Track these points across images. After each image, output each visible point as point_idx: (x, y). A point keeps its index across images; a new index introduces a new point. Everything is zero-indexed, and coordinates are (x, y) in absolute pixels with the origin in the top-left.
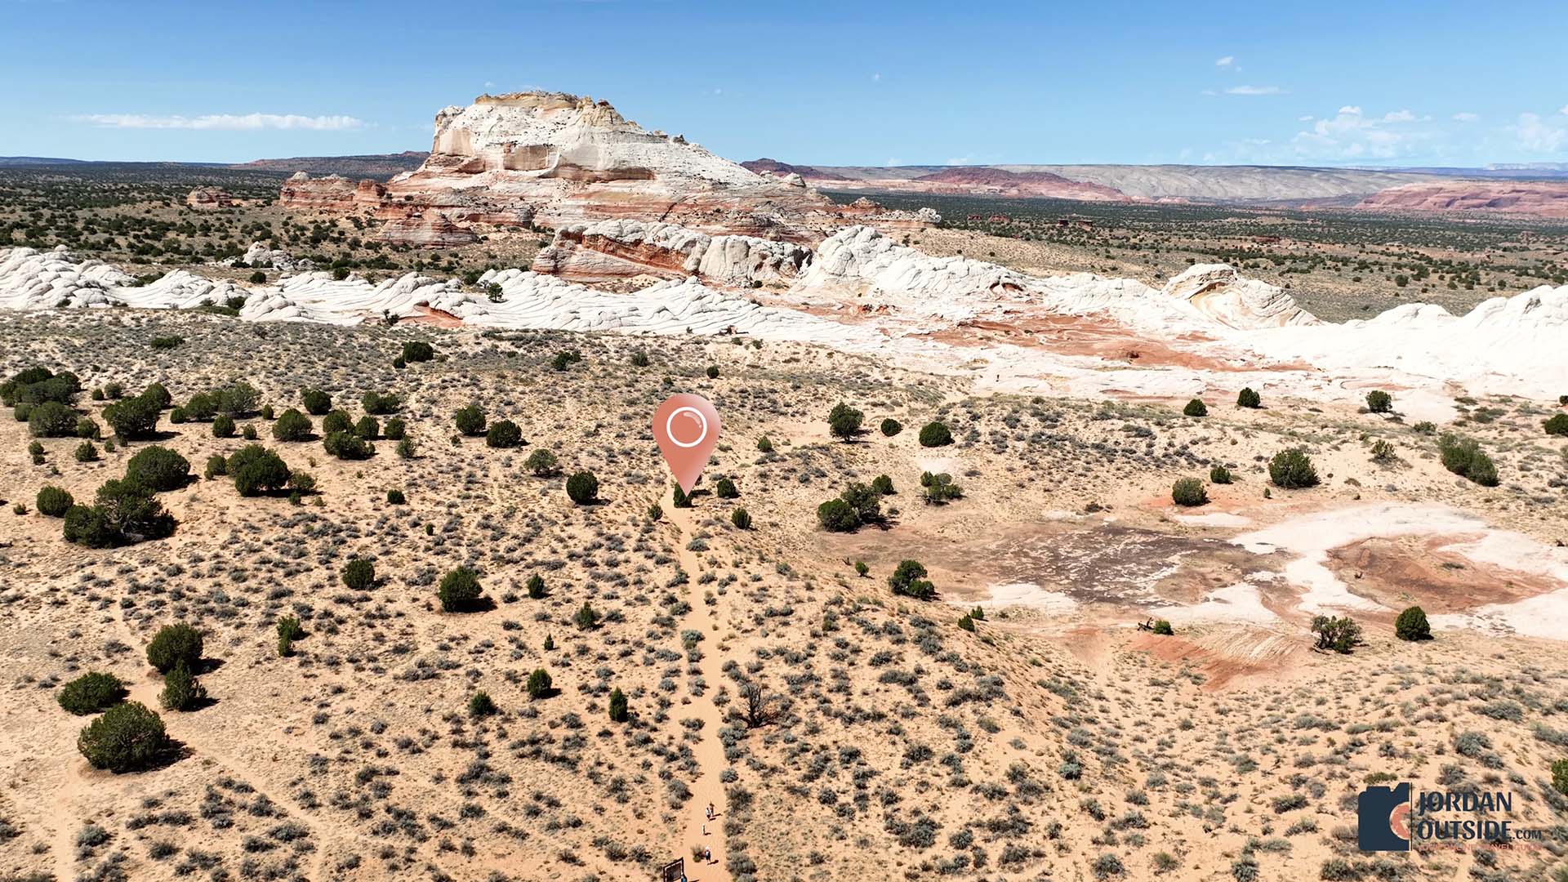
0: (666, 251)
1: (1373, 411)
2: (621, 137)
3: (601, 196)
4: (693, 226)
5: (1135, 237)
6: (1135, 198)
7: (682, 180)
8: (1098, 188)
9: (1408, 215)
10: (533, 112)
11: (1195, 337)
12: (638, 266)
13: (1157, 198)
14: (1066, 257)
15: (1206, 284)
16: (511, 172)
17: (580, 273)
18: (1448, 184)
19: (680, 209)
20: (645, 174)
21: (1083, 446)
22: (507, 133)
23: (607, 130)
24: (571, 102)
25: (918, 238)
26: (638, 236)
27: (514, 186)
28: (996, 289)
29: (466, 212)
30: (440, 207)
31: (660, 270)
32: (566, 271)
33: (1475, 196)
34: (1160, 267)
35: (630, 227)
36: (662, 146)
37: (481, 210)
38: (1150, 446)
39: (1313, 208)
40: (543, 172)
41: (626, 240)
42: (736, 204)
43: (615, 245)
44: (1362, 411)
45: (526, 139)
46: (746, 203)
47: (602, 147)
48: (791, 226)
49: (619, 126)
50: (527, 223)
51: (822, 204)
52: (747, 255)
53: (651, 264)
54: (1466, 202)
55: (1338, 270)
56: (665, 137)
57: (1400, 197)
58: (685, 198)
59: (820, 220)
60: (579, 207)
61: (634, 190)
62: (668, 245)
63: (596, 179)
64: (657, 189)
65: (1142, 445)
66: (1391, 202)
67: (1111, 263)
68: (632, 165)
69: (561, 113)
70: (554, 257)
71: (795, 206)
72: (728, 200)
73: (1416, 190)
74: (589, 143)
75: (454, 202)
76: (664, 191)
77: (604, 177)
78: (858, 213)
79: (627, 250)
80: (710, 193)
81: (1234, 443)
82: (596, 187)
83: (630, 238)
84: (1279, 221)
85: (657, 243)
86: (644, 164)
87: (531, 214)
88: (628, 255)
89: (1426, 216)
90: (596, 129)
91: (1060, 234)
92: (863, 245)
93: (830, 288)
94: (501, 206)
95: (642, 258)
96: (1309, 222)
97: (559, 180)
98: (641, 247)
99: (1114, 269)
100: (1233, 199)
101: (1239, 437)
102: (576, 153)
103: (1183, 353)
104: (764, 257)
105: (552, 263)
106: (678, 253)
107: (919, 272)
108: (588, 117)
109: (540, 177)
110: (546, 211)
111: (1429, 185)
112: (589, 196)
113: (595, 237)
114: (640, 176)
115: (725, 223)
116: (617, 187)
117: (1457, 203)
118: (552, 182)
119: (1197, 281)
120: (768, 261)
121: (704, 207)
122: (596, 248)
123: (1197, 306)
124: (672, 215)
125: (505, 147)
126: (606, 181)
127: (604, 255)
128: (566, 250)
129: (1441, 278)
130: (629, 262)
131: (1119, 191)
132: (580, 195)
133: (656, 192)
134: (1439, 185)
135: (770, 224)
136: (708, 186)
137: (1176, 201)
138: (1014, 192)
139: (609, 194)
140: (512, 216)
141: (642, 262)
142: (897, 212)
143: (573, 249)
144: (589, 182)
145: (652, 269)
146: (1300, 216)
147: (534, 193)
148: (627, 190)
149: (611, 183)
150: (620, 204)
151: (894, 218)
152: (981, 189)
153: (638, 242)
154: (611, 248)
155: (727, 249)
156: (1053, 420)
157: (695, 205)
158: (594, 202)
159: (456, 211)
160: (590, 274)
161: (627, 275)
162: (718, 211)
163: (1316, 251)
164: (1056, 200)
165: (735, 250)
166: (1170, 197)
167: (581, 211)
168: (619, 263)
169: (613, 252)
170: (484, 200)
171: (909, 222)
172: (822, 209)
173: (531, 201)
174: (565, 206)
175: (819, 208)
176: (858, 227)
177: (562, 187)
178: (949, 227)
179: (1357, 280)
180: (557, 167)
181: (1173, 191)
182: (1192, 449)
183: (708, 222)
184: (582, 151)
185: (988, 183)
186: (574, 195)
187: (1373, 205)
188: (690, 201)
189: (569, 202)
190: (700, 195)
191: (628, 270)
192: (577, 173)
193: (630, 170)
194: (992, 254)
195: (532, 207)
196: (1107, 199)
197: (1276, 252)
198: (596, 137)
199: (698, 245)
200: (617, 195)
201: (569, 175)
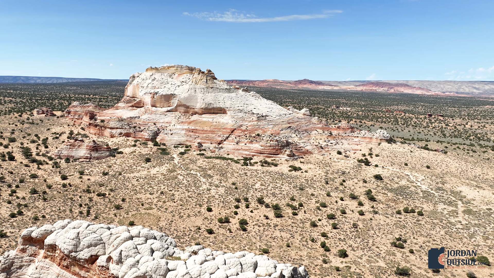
2: (211, 90)
3: (196, 123)
7: (241, 115)
10: (173, 76)
16: (154, 108)
19: (237, 133)
20: (222, 111)
22: (155, 87)
23: (204, 86)
24: (192, 71)
27: (153, 116)
29: (123, 131)
30: (111, 128)
36: (234, 94)
37: (131, 131)
40: (169, 108)
42: (270, 129)
45: (163, 91)
47: (200, 95)
49: (211, 84)
50: (153, 139)
56: (238, 89)
58: (241, 126)
60: (183, 129)
61: (215, 120)
63: (195, 113)
64: (227, 120)
68: (215, 106)
69: (185, 77)
72: (266, 127)
74: (194, 94)
75: (118, 126)
76: (230, 122)
77: (200, 112)
80: (256, 123)
82: (195, 117)
86: (222, 105)
87: (156, 134)
90: (198, 86)
94: (142, 128)
97: (176, 114)
102: (187, 98)
108: (195, 80)
109: (167, 111)
110: (166, 132)
112: (190, 123)
114: (219, 112)
116: (206, 118)
118: (173, 114)
121: (251, 132)
124: (233, 136)
125: (152, 95)
126: (201, 114)
132: (185, 122)
133: (225, 122)
136: (255, 118)
139: (201, 122)
140: (146, 135)
144: (191, 115)
147: (162, 121)
148: (211, 120)
149: (204, 116)
150: (205, 128)
157: (246, 130)
158: (192, 127)
159: (119, 131)
162: (258, 135)
167: (184, 132)
170: (135, 125)
173: (159, 125)
174: (176, 129)
177: (177, 117)
180: (176, 107)
184: (190, 98)
186: (183, 122)
188: (243, 128)
189: (178, 127)
190: (250, 124)
192: (187, 109)
193: (214, 108)
195: (159, 130)
198: (197, 90)
200: (205, 122)
201: (182, 111)
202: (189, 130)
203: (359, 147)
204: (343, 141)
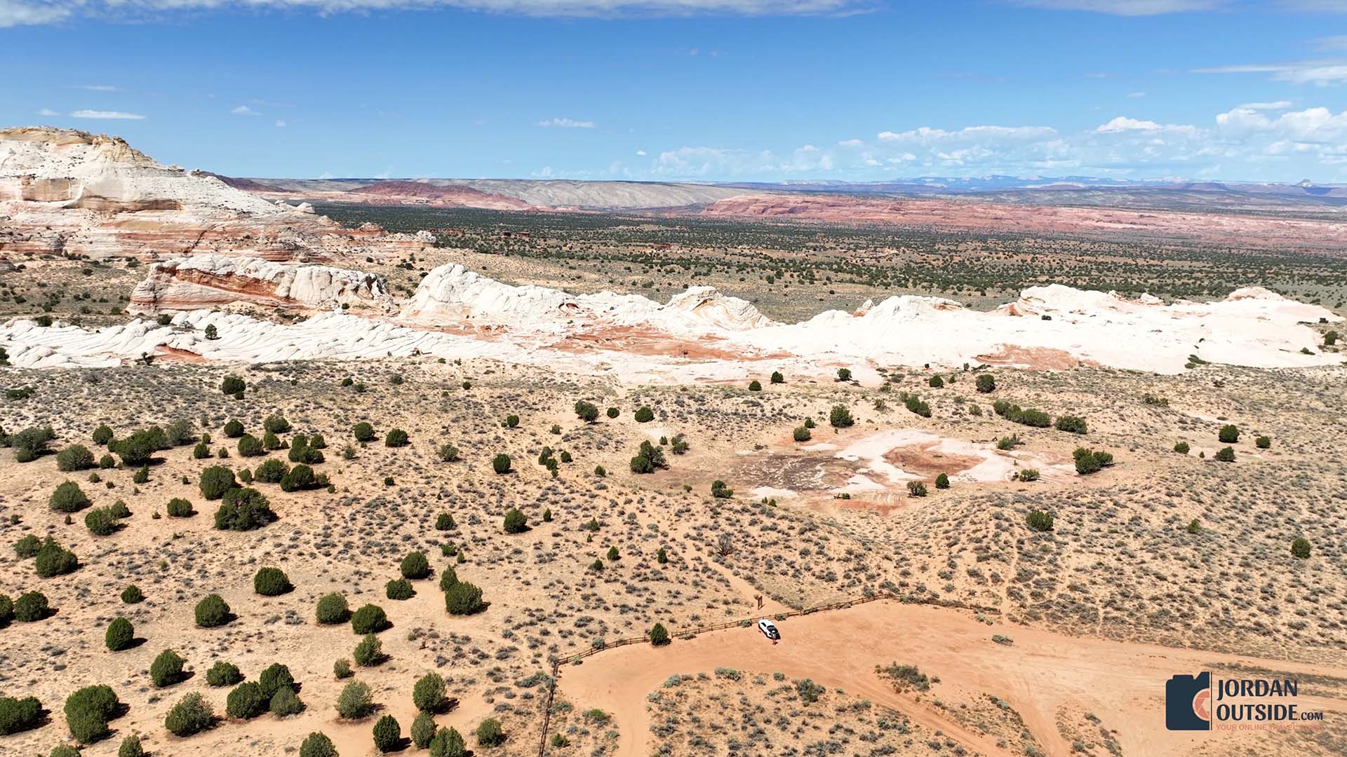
0: (257, 281)
1: (842, 380)
2: (144, 172)
3: (131, 225)
4: (227, 251)
5: (565, 246)
6: (538, 207)
7: (208, 211)
8: (507, 199)
9: (740, 220)
11: (710, 338)
12: (232, 294)
13: (554, 207)
14: (540, 269)
15: (702, 300)
16: (30, 203)
17: (178, 302)
18: (761, 196)
19: (212, 236)
20: (172, 205)
21: (726, 414)
23: (130, 165)
24: (87, 139)
25: (421, 256)
26: (229, 269)
27: (39, 216)
28: (563, 308)
31: (253, 297)
32: (165, 300)
33: (780, 206)
34: (610, 274)
35: (222, 262)
36: (183, 179)
38: (762, 411)
39: (673, 215)
40: (68, 203)
41: (219, 272)
42: (262, 230)
43: (207, 277)
44: (837, 381)
45: (47, 173)
46: (270, 229)
47: (126, 180)
48: (313, 248)
49: (142, 163)
50: (59, 251)
51: (333, 229)
52: (331, 282)
53: (244, 292)
54: (775, 210)
55: (727, 272)
56: (182, 170)
57: (731, 206)
58: (214, 226)
59: (335, 243)
60: (110, 235)
61: (162, 219)
62: (259, 276)
63: (122, 210)
64: (185, 218)
65: (758, 411)
66: (725, 210)
67: (574, 272)
68: (159, 197)
69: (77, 148)
70: (152, 289)
71: (311, 231)
72: (254, 227)
73: (741, 200)
74: (113, 177)
76: (193, 220)
77: (132, 207)
78: (366, 236)
79: (221, 281)
80: (237, 221)
81: (805, 405)
82: (124, 216)
83: (223, 271)
84: (656, 228)
85: (248, 275)
86: (169, 196)
87: (61, 242)
88: (222, 285)
89: (752, 221)
90: (119, 165)
91: (507, 244)
92: (458, 279)
93: (443, 313)
95: (235, 288)
96: (677, 228)
97: (84, 211)
98: (233, 278)
99: (579, 278)
100: (611, 208)
101: (805, 401)
102: (101, 186)
103: (713, 349)
104: (345, 284)
105: (152, 294)
106: (269, 282)
107: (508, 298)
108: (109, 153)
109: (65, 208)
110: (77, 239)
111: (750, 197)
112: (119, 225)
113: (190, 271)
114: (166, 206)
115: (256, 248)
116: (147, 216)
117: (769, 211)
118: (79, 212)
119: (696, 298)
120: (349, 287)
121: (234, 233)
122: (191, 280)
123: (699, 315)
124: (205, 241)
125: (22, 180)
126: (132, 211)
127: (199, 286)
128: (162, 282)
129: (792, 276)
130: (223, 291)
131: (524, 201)
132: (109, 225)
133: (185, 221)
134: (756, 197)
135: (297, 248)
136: (234, 215)
137: (570, 209)
138: (439, 203)
139: (139, 223)
140: (42, 245)
141: (235, 291)
142: (399, 235)
143: (169, 281)
144: (115, 212)
145: (245, 296)
146: (665, 222)
147: (60, 223)
148: (156, 219)
149: (139, 213)
150: (152, 232)
151: (397, 239)
152: (409, 200)
153: (229, 274)
154: (206, 280)
155: (314, 278)
156: (701, 400)
157: (225, 232)
158: (125, 230)
160: (188, 303)
161: (223, 302)
162: (248, 237)
163: (697, 254)
164: (477, 210)
165: (320, 279)
166: (565, 206)
167: (113, 238)
168: (214, 292)
169: (207, 283)
170: (8, 230)
171: (410, 242)
172: (334, 232)
173: (61, 230)
174: (95, 235)
175: (331, 231)
176: (451, 264)
177: (88, 217)
178: (443, 246)
179: (742, 280)
180: (82, 198)
181: (565, 201)
182: (785, 411)
183: (240, 247)
184: (106, 184)
185: (415, 195)
186: (103, 225)
187: (713, 212)
188: (219, 229)
189: (98, 231)
190: (227, 223)
191: (224, 298)
192: (105, 206)
193: (156, 202)
194: (484, 268)
195: (61, 236)
196: (517, 209)
197: (670, 256)
198: (119, 171)
199: (286, 275)
200: (147, 223)
201: (94, 206)
202: (119, 235)
203: (395, 254)
204: (371, 248)
